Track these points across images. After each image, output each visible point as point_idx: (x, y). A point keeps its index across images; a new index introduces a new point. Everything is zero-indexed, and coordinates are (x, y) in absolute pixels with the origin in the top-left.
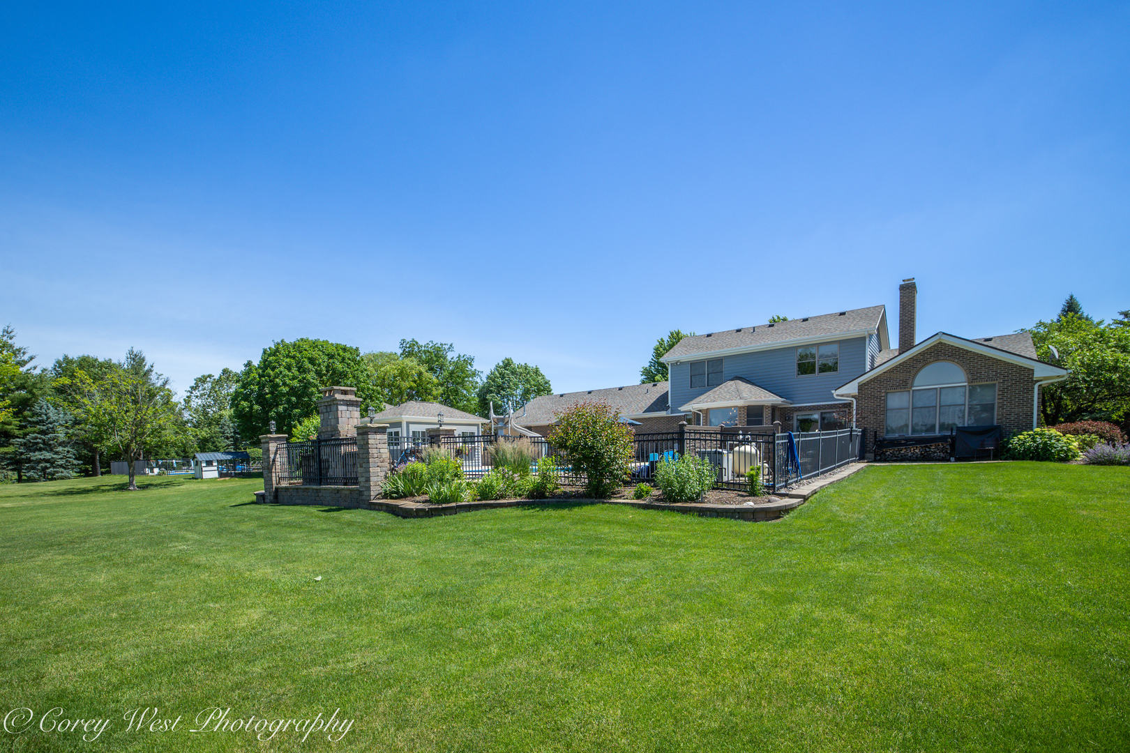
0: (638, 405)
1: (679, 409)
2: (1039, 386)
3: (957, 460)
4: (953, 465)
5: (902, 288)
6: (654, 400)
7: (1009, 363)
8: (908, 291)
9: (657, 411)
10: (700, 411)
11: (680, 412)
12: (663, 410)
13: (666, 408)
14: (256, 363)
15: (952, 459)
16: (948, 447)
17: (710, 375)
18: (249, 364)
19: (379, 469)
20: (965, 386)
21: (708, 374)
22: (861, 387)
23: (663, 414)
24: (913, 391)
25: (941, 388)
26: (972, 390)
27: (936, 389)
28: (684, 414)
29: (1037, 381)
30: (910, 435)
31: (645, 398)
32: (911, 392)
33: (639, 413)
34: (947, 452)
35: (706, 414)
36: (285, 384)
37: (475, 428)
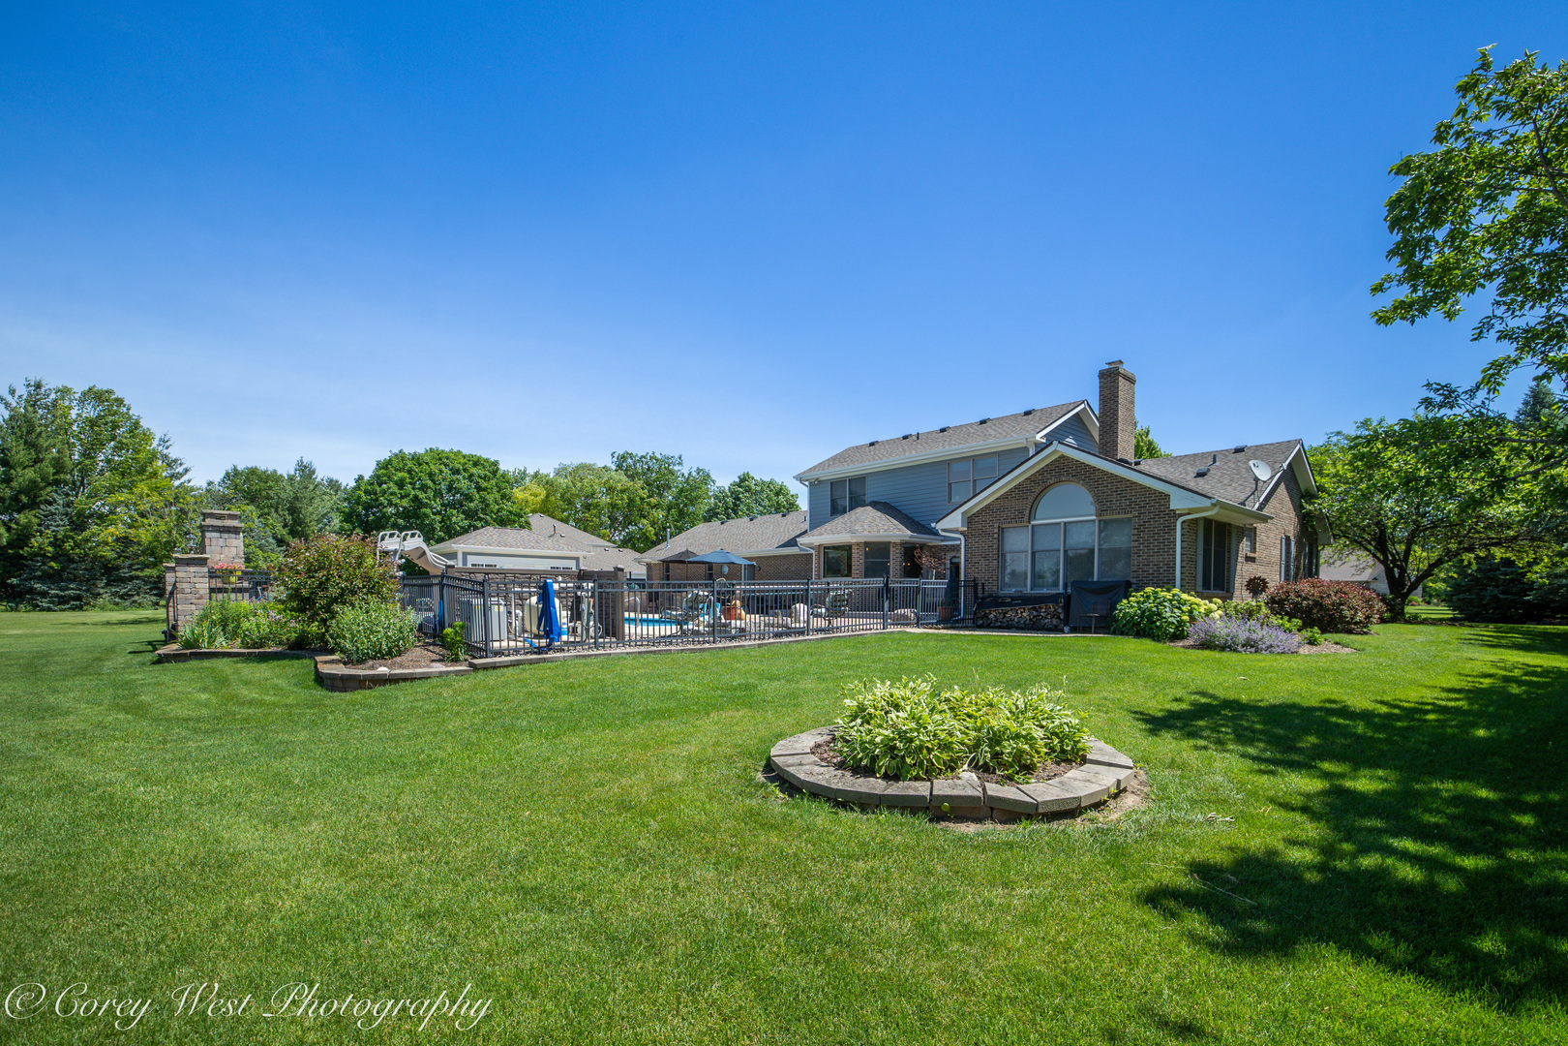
2: (1183, 522)
3: (1074, 630)
4: (1068, 637)
5: (1103, 375)
7: (1146, 487)
8: (1111, 379)
9: (792, 546)
14: (366, 478)
15: (1066, 629)
16: (1060, 610)
18: (361, 478)
19: (193, 607)
20: (1094, 521)
21: (850, 498)
22: (970, 520)
24: (1033, 526)
25: (1065, 523)
26: (1104, 525)
27: (1059, 523)
29: (1181, 515)
30: (1028, 590)
32: (1030, 527)
34: (1059, 618)
35: (819, 553)
36: (390, 504)
37: (574, 561)
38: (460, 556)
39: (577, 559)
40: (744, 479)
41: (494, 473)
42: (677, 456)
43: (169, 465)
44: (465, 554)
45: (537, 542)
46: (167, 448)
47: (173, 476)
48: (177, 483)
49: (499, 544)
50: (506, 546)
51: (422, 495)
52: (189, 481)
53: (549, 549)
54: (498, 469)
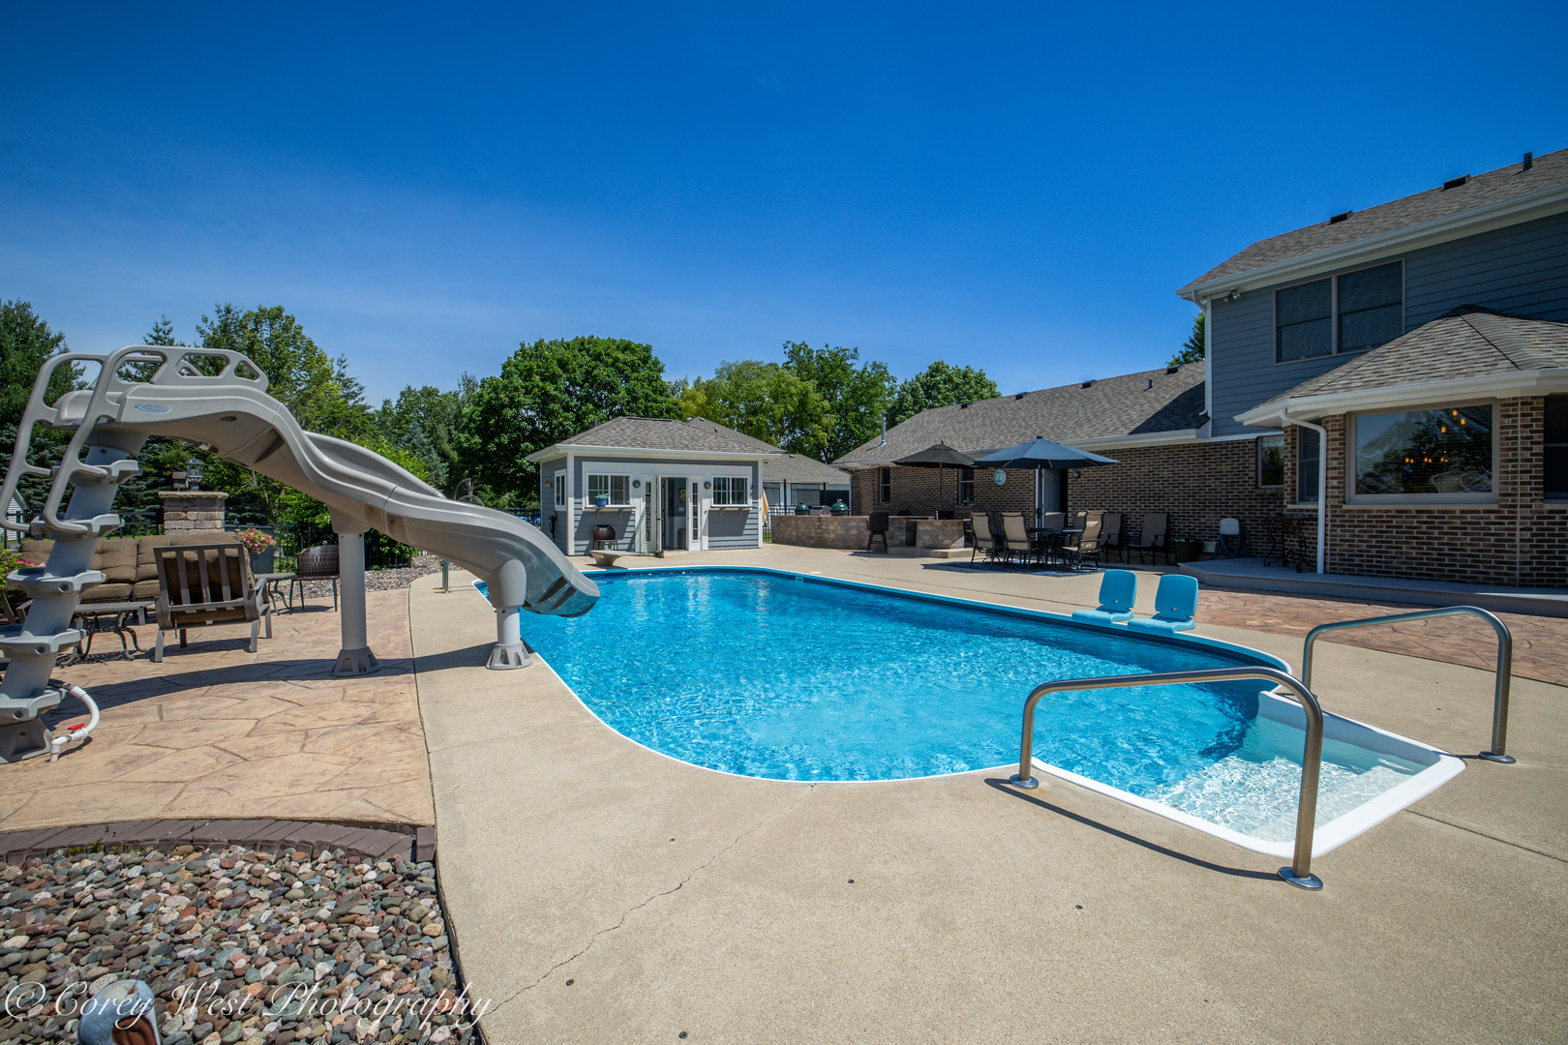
0: (1119, 418)
1: (1237, 418)
6: (1166, 403)
9: (1169, 429)
10: (1318, 421)
11: (1240, 428)
12: (1188, 426)
13: (1199, 422)
17: (1347, 320)
21: (1340, 316)
23: (1187, 436)
28: (1253, 436)
31: (1142, 401)
33: (1120, 437)
35: (1343, 432)
37: (749, 469)
38: (571, 463)
39: (754, 464)
40: (936, 370)
41: (645, 361)
42: (851, 348)
43: (345, 385)
44: (579, 460)
45: (692, 438)
46: (344, 367)
47: (348, 396)
48: (351, 402)
49: (633, 442)
50: (644, 444)
51: (550, 388)
52: (363, 399)
53: (711, 448)
54: (649, 357)
